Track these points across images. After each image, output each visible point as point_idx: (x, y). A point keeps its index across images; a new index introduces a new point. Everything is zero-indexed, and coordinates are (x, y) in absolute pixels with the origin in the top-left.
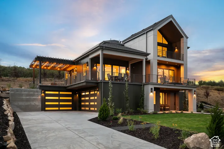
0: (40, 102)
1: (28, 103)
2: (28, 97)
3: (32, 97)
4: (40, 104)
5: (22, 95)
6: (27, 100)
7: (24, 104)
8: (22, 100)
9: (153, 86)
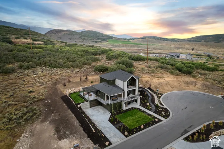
1: (86, 107)
2: (86, 105)
4: (89, 106)
8: (84, 106)
9: (125, 102)
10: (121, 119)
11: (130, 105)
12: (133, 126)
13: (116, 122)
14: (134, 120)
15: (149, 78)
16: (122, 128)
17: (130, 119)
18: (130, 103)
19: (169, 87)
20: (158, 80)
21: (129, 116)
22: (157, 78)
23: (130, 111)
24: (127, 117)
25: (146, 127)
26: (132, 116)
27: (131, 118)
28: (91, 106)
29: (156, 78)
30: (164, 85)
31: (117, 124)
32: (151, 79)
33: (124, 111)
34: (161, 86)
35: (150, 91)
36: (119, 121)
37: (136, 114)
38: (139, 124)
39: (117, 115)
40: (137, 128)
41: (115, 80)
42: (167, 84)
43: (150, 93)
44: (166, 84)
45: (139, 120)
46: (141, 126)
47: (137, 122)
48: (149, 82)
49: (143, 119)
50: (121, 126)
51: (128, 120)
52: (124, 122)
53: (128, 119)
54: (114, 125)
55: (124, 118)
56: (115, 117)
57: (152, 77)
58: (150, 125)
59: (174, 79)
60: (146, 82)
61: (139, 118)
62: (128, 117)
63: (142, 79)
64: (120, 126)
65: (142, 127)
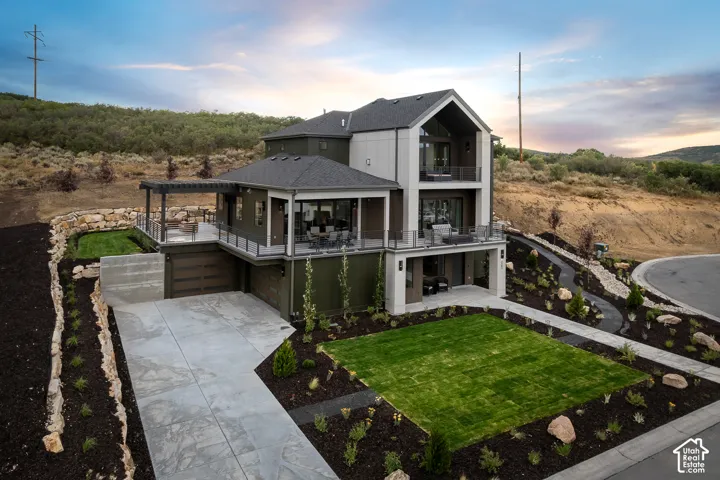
0: (163, 281)
1: (137, 286)
2: (137, 273)
3: (145, 272)
4: (162, 285)
5: (124, 269)
6: (136, 279)
7: (127, 288)
8: (125, 281)
9: (403, 257)
10: (363, 365)
11: (439, 295)
12: (465, 420)
13: (314, 383)
14: (475, 374)
15: (542, 194)
16: (359, 431)
17: (440, 366)
18: (441, 285)
19: (658, 239)
20: (591, 206)
21: (435, 346)
22: (583, 195)
23: (441, 323)
24: (411, 355)
25: (602, 435)
26: (460, 352)
27: (447, 360)
28: (174, 289)
29: (577, 198)
30: (625, 229)
31: (319, 396)
32: (552, 199)
33: (393, 318)
34: (612, 231)
35: (554, 248)
36: (342, 374)
37: (492, 339)
38: (531, 409)
39: (340, 337)
40: (508, 435)
41: (347, 140)
42: (643, 225)
43: (555, 253)
44: (638, 225)
45: (521, 380)
46: (546, 421)
47: (504, 388)
48: (542, 210)
49: (549, 370)
50: (358, 415)
51: (427, 376)
52: (382, 389)
53: (424, 370)
54: (288, 406)
55: (388, 357)
56: (320, 349)
57: (558, 195)
58: (639, 418)
59: (672, 208)
60: (528, 210)
61: (516, 361)
62: (425, 353)
63: (507, 196)
64: (345, 411)
65: (563, 429)
